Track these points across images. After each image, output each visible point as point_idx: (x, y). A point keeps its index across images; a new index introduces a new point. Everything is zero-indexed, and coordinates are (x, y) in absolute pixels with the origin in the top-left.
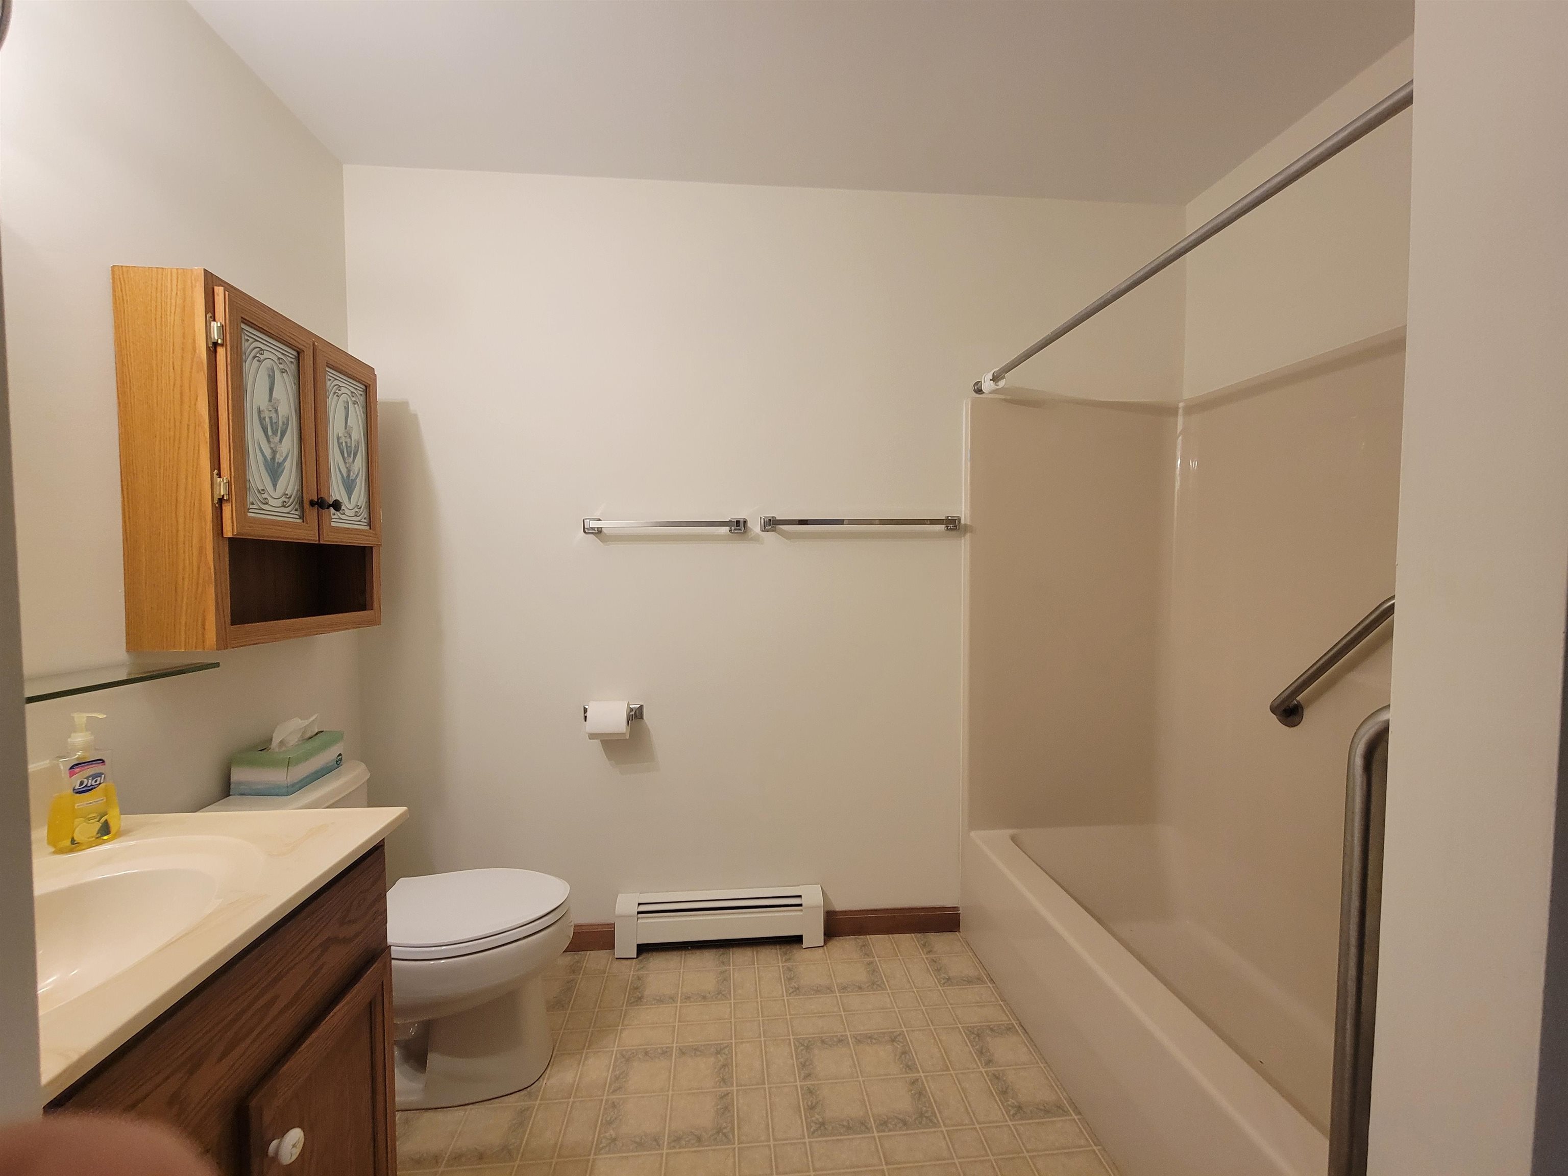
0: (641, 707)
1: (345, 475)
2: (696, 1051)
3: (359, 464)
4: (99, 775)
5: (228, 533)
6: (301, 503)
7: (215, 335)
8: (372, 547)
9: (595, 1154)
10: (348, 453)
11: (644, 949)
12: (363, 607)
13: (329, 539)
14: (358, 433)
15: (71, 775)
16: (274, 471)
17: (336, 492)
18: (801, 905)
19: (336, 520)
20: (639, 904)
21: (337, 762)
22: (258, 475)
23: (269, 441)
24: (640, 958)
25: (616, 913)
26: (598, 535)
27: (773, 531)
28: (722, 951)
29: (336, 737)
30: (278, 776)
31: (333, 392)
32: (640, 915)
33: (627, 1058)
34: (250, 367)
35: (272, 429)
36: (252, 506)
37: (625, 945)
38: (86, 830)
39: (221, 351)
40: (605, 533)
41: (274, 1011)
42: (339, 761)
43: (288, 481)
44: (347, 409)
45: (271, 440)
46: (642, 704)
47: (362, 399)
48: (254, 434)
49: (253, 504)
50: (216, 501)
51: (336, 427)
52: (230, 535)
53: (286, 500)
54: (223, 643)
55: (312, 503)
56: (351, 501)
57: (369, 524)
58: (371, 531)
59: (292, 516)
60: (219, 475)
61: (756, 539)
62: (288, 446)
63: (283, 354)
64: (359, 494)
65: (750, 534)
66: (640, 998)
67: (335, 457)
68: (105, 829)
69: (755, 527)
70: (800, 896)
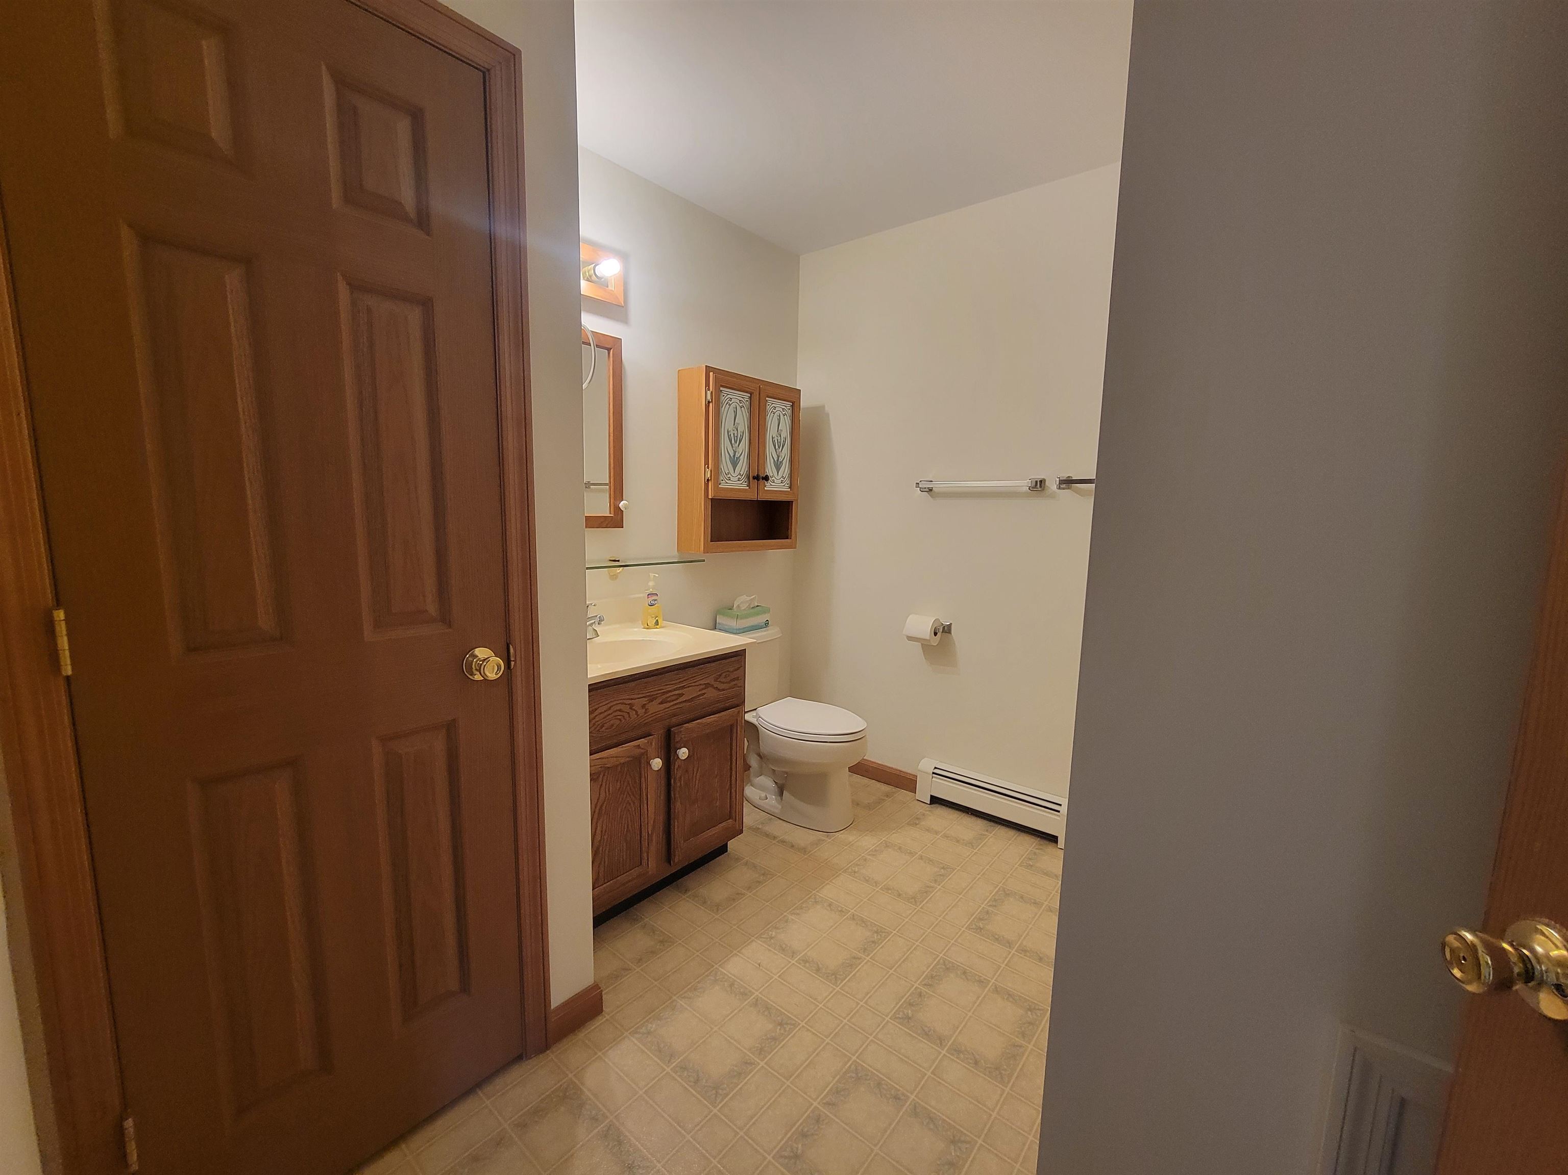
0: (951, 624)
1: (776, 460)
2: (931, 861)
3: (786, 451)
4: (656, 600)
5: (710, 497)
6: (749, 478)
7: (709, 397)
8: (792, 502)
9: (842, 872)
10: (778, 445)
11: (935, 800)
12: (787, 537)
13: (763, 497)
14: (786, 433)
15: (648, 598)
16: (735, 464)
17: (770, 470)
18: (1059, 812)
19: (769, 486)
20: (935, 768)
21: (765, 624)
22: (726, 465)
23: (732, 447)
24: (932, 806)
25: (919, 767)
26: (929, 492)
27: (1069, 489)
28: (992, 824)
29: (766, 611)
30: (733, 623)
31: (771, 411)
32: (934, 775)
33: (887, 846)
34: (724, 409)
35: (735, 440)
36: (722, 482)
37: (924, 792)
38: (652, 622)
39: (711, 404)
40: (934, 492)
41: (681, 699)
42: (767, 624)
43: (742, 467)
44: (779, 420)
45: (733, 446)
46: (951, 622)
47: (790, 411)
48: (725, 443)
49: (722, 481)
50: (706, 480)
51: (771, 431)
52: (711, 497)
53: (740, 477)
54: (706, 551)
55: (754, 478)
56: (779, 474)
57: (790, 488)
58: (791, 492)
59: (744, 486)
60: (708, 467)
61: (1053, 496)
62: (744, 447)
63: (742, 397)
64: (785, 469)
65: (1047, 492)
66: (916, 824)
67: (770, 450)
68: (657, 623)
69: (1052, 485)
70: (1060, 805)
